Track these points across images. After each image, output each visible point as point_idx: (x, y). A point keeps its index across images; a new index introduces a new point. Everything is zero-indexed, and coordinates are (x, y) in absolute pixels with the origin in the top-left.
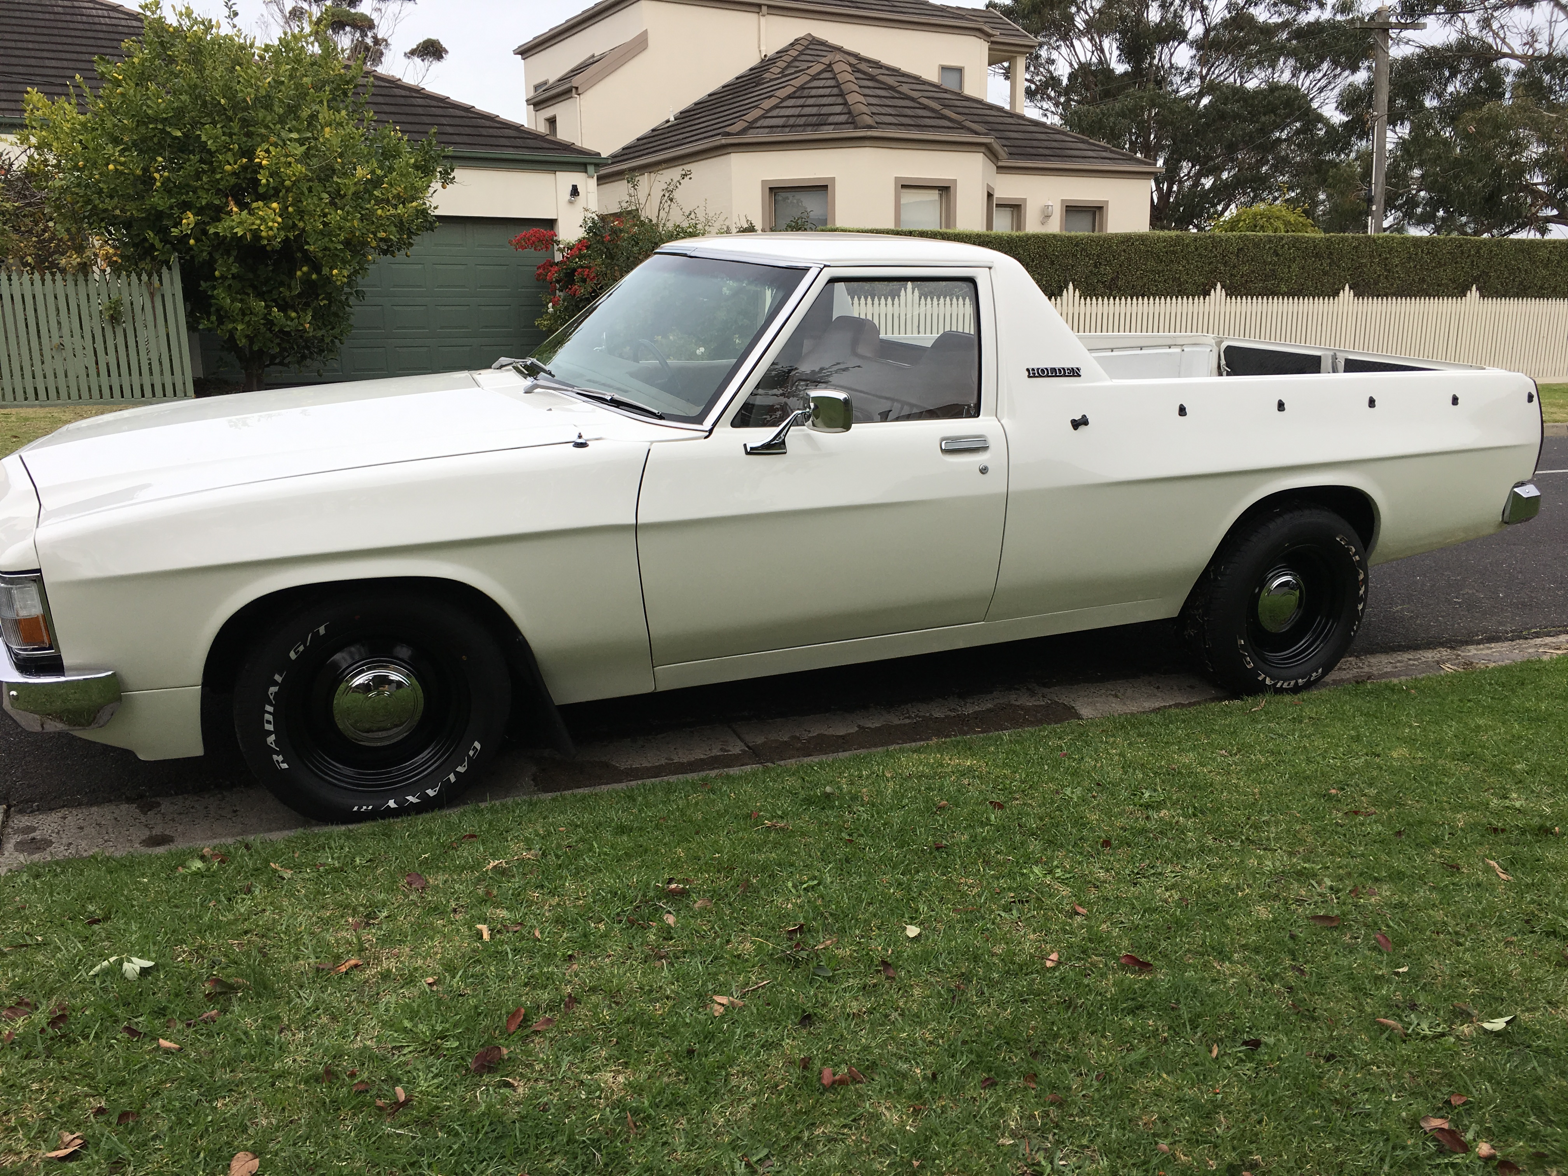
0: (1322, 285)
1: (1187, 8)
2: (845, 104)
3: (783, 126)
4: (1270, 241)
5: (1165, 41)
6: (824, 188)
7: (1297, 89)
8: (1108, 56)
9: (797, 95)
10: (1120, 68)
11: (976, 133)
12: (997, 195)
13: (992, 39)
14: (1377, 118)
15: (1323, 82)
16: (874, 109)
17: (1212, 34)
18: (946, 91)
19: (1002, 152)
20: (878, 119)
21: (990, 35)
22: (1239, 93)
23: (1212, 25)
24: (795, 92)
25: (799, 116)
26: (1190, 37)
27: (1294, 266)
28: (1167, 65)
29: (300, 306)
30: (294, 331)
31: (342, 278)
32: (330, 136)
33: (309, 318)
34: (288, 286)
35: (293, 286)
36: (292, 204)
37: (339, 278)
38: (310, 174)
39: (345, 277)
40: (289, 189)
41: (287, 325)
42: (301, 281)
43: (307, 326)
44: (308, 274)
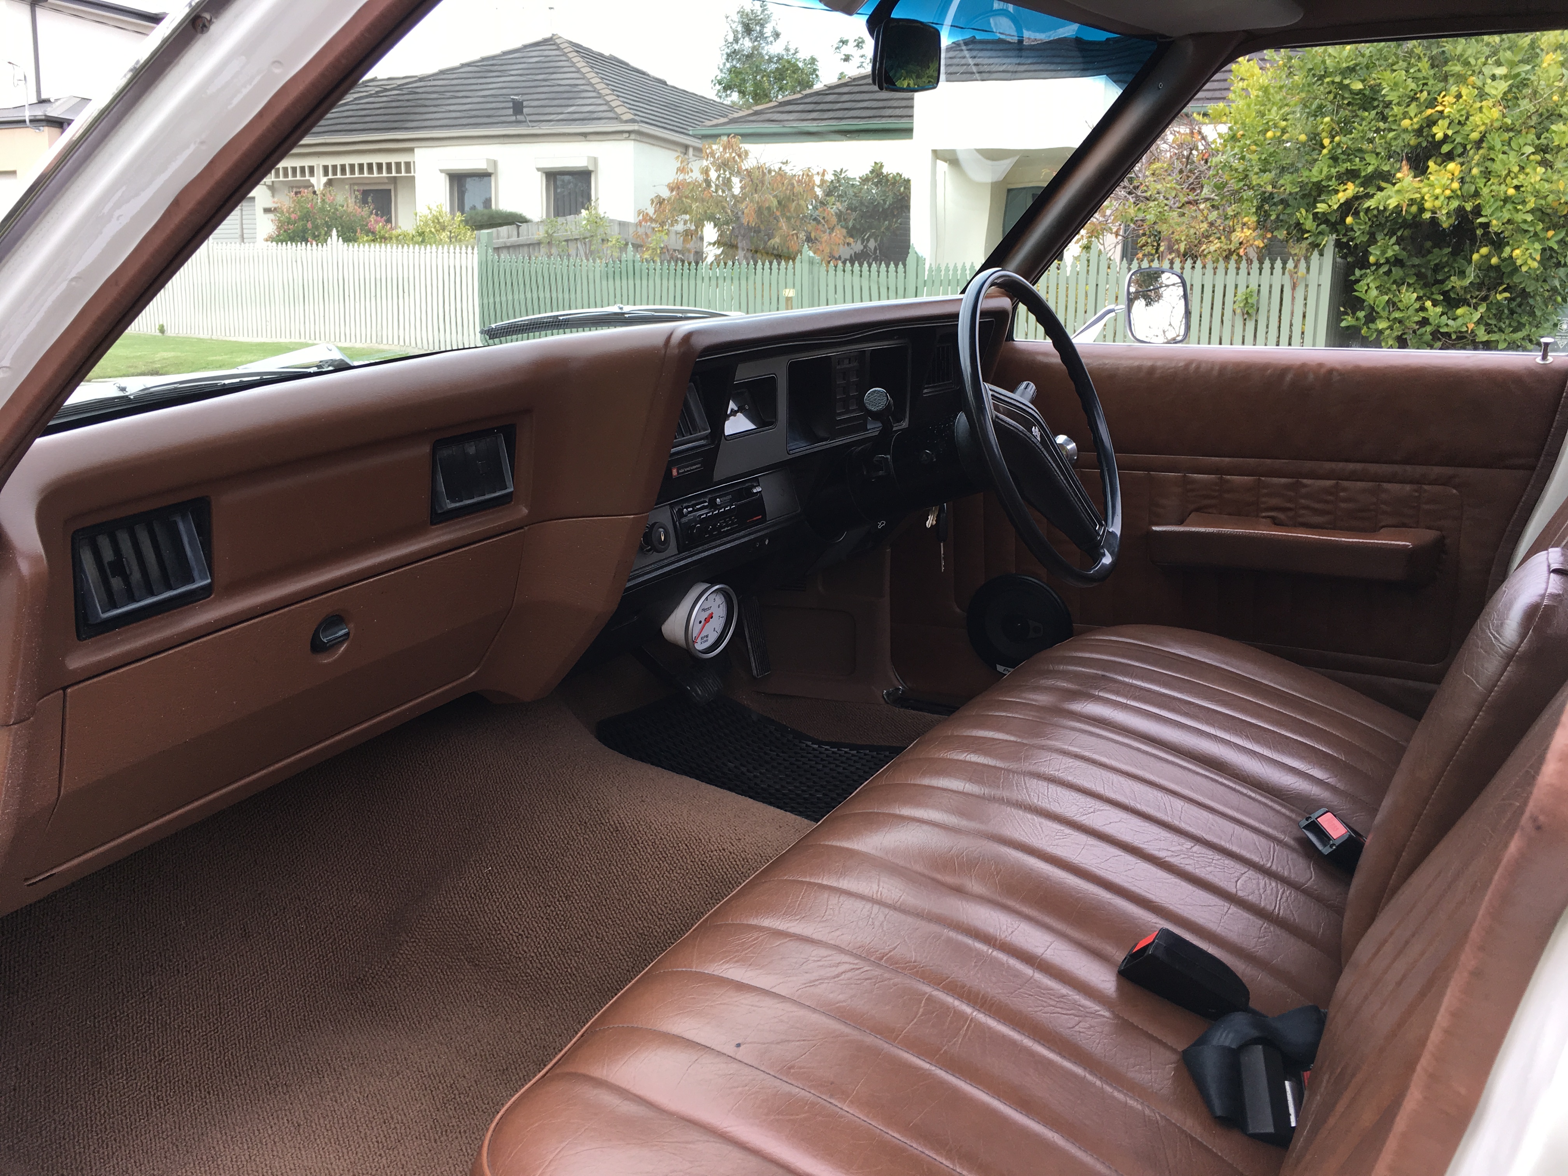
29: (1474, 301)
30: (1455, 332)
31: (1530, 262)
32: (1549, 65)
33: (1477, 316)
34: (1462, 274)
35: (1467, 273)
36: (1478, 164)
37: (1525, 263)
38: (1509, 122)
39: (1534, 259)
40: (1479, 144)
41: (1447, 325)
42: (1479, 268)
43: (1471, 326)
44: (1488, 257)
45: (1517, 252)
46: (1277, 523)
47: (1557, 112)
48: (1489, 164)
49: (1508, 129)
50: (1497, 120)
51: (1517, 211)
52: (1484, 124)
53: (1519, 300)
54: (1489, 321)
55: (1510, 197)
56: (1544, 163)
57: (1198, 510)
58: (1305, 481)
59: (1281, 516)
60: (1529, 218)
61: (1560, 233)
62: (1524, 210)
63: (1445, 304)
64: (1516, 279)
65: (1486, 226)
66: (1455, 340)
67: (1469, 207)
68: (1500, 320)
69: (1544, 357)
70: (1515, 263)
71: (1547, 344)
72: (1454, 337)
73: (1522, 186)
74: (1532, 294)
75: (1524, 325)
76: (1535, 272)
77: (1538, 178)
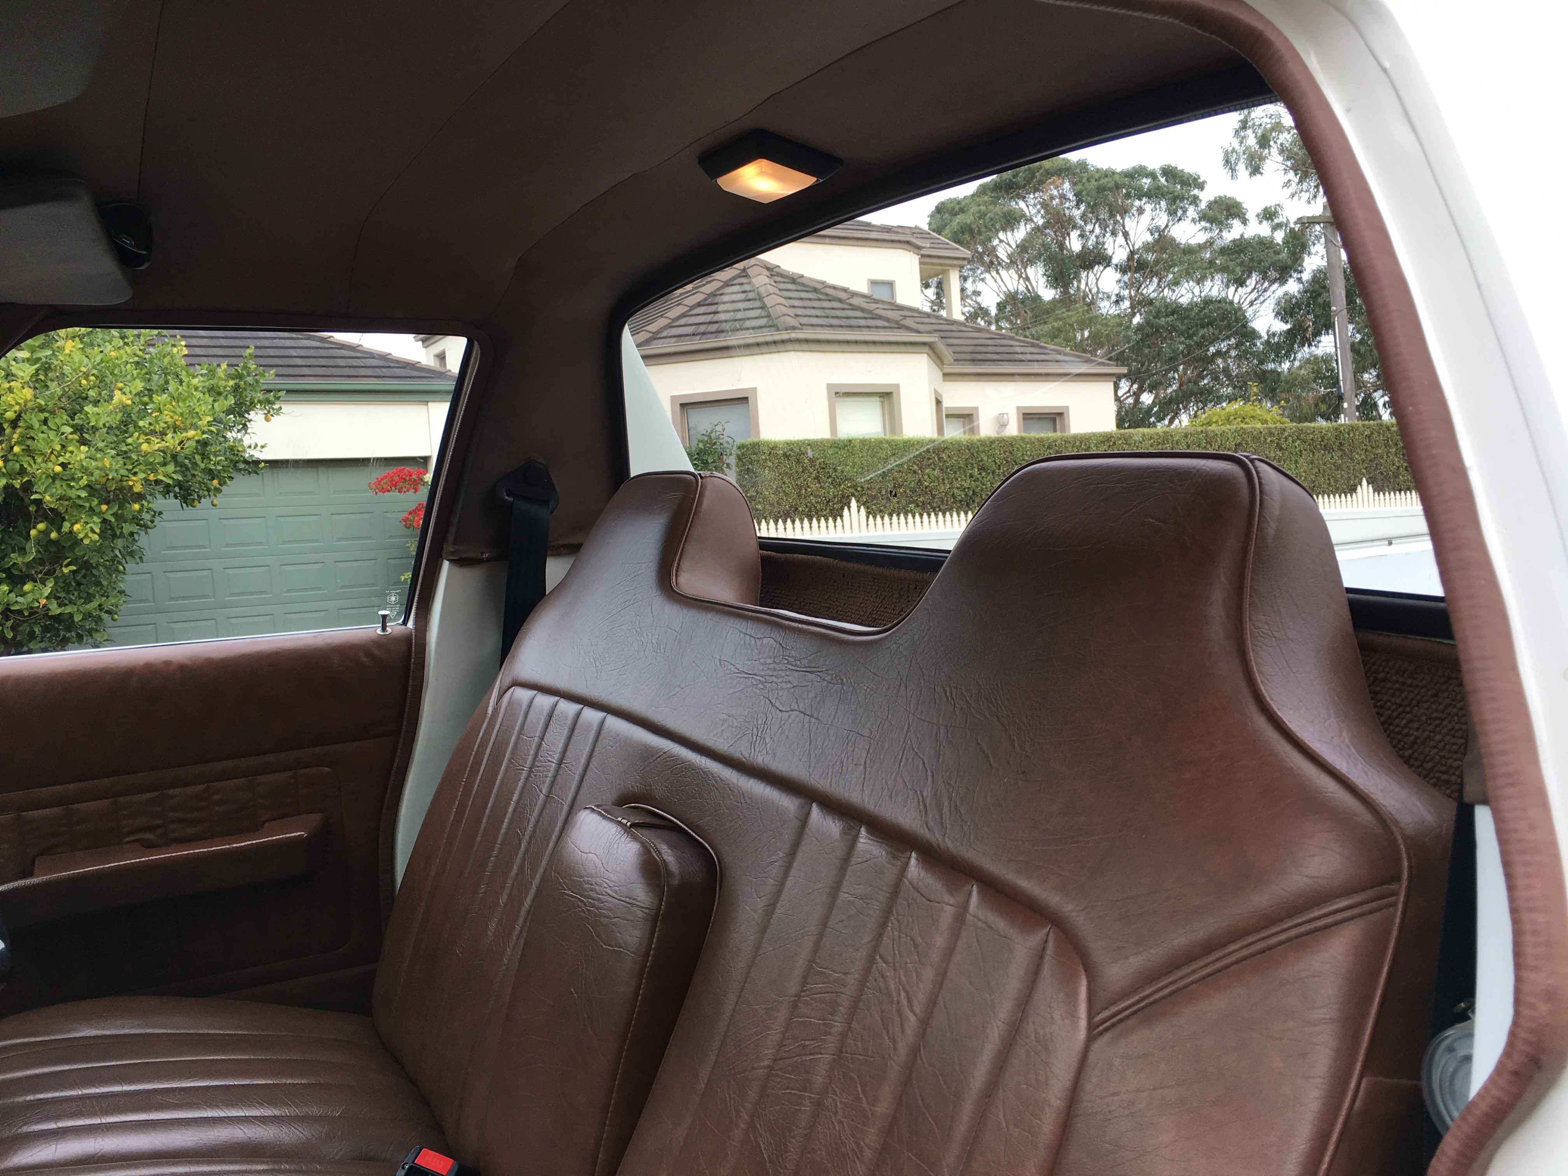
0: (1336, 481)
1: (1108, 235)
2: (763, 307)
3: (694, 335)
4: (1271, 434)
5: (1089, 266)
6: (745, 399)
7: (1231, 303)
8: (1034, 284)
9: (708, 302)
10: (1048, 294)
11: (918, 332)
12: (946, 404)
13: (924, 252)
14: (1337, 313)
15: (1254, 295)
16: (799, 311)
17: (1136, 256)
18: (876, 301)
19: (948, 354)
20: (804, 320)
21: (919, 248)
22: (1175, 310)
23: (1136, 247)
24: (705, 299)
25: (710, 323)
26: (1115, 261)
27: (1301, 461)
28: (1094, 290)
29: (40, 576)
30: (27, 609)
31: (90, 535)
32: (71, 351)
33: (47, 591)
34: (23, 551)
35: (28, 550)
36: (18, 443)
37: (86, 536)
38: (43, 403)
39: (96, 533)
40: (14, 424)
41: (17, 602)
42: (38, 542)
43: (43, 601)
44: (46, 533)
45: (77, 527)
46: (149, 846)
47: (84, 395)
48: (29, 442)
49: (42, 410)
50: (31, 400)
51: (71, 487)
52: (17, 403)
53: (83, 572)
54: (59, 595)
55: (58, 474)
56: (83, 442)
57: (42, 853)
58: (171, 792)
59: (149, 836)
60: (83, 494)
61: (113, 507)
62: (78, 487)
63: (7, 581)
64: (79, 552)
65: (39, 502)
66: (28, 616)
67: (17, 484)
68: (68, 593)
69: (384, 628)
70: (76, 537)
71: (384, 617)
72: (26, 614)
73: (69, 463)
74: (94, 565)
75: (94, 596)
76: (96, 544)
77: (83, 456)
